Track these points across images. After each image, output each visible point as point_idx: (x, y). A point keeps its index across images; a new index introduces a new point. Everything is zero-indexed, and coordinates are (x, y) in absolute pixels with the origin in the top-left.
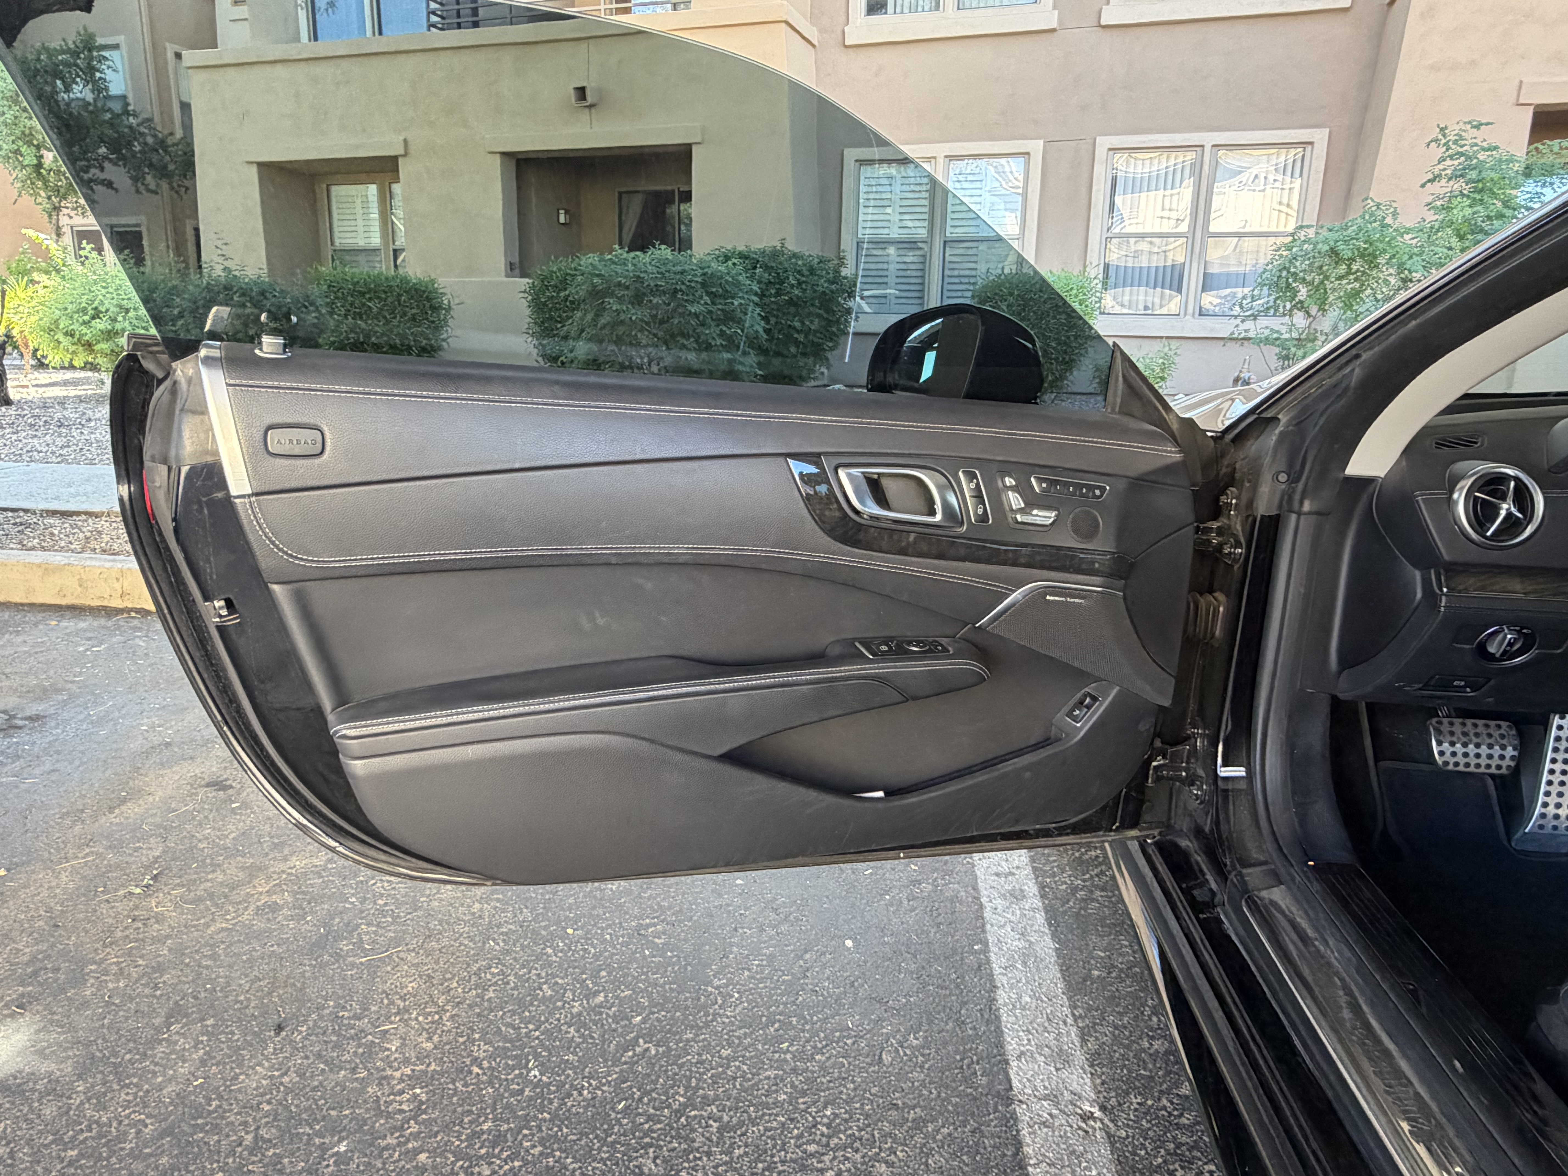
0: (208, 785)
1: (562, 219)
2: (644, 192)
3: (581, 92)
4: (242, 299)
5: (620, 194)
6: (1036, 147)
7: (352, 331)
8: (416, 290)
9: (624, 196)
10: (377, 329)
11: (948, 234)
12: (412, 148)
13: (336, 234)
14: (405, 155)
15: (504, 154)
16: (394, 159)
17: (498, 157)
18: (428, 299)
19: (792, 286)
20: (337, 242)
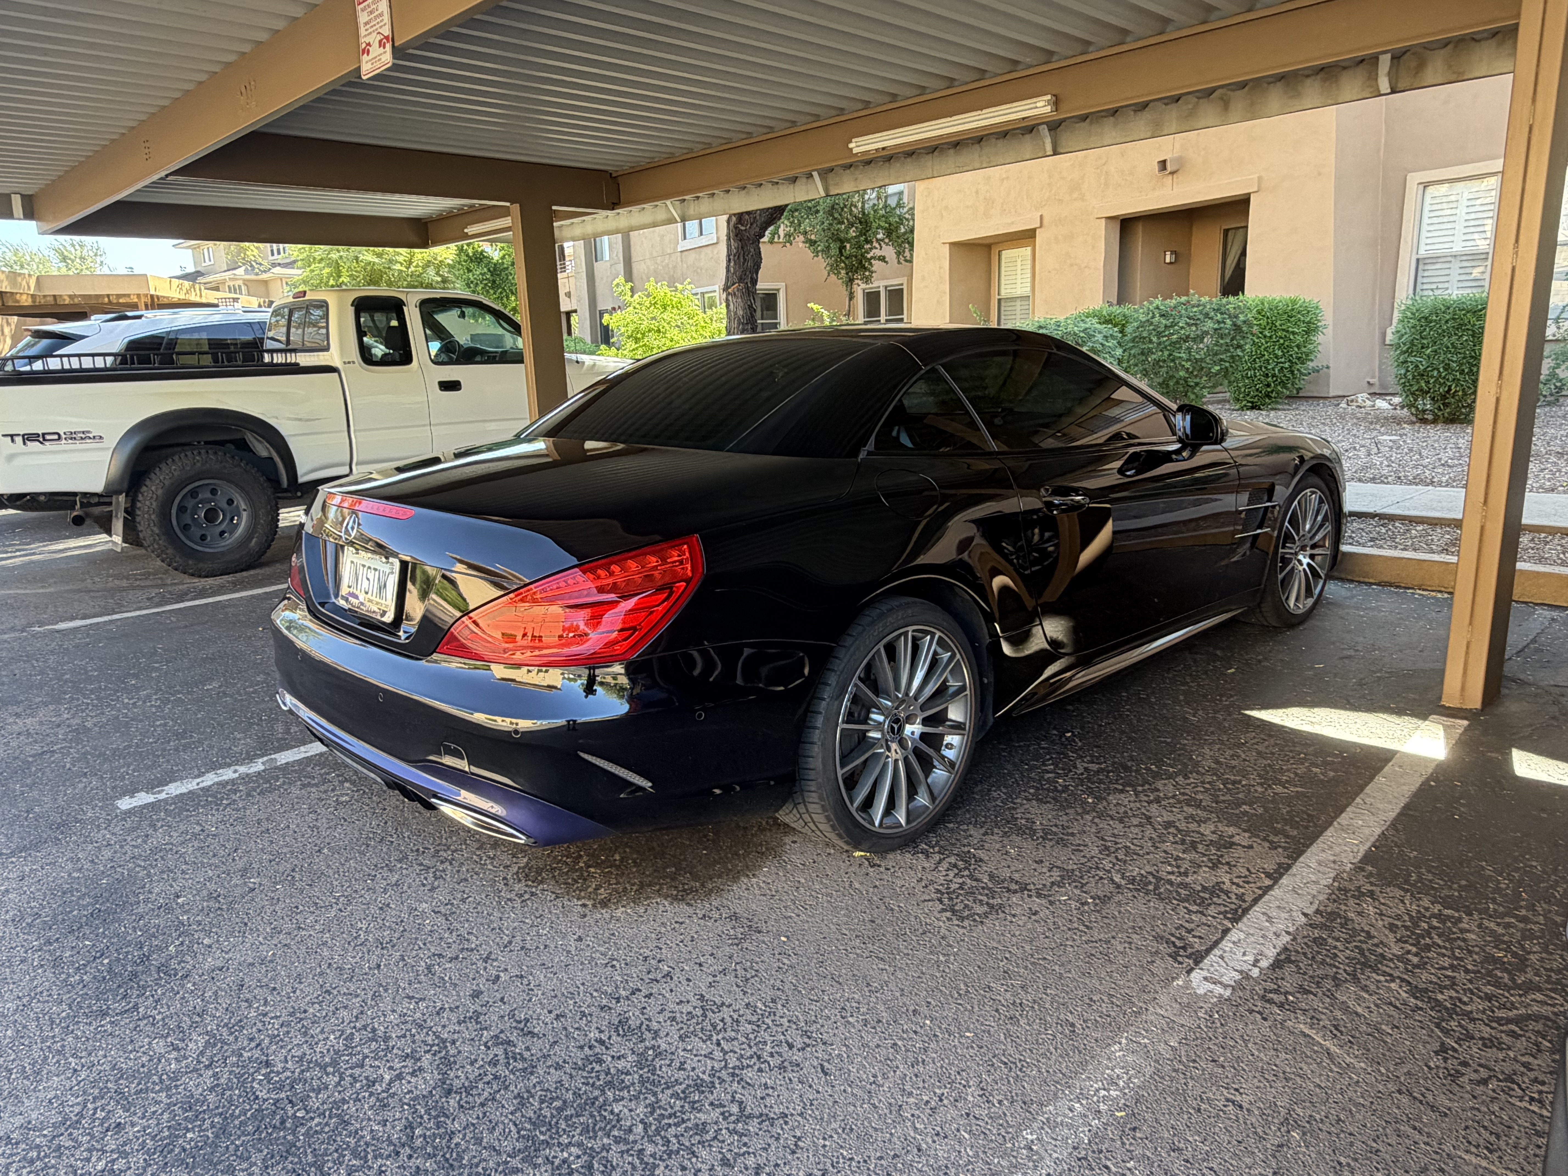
1: (1168, 260)
3: (1163, 164)
5: (1226, 232)
9: (1230, 233)
12: (1045, 222)
13: (1003, 287)
14: (1041, 227)
15: (1109, 218)
16: (1034, 231)
17: (1103, 221)
20: (1003, 292)
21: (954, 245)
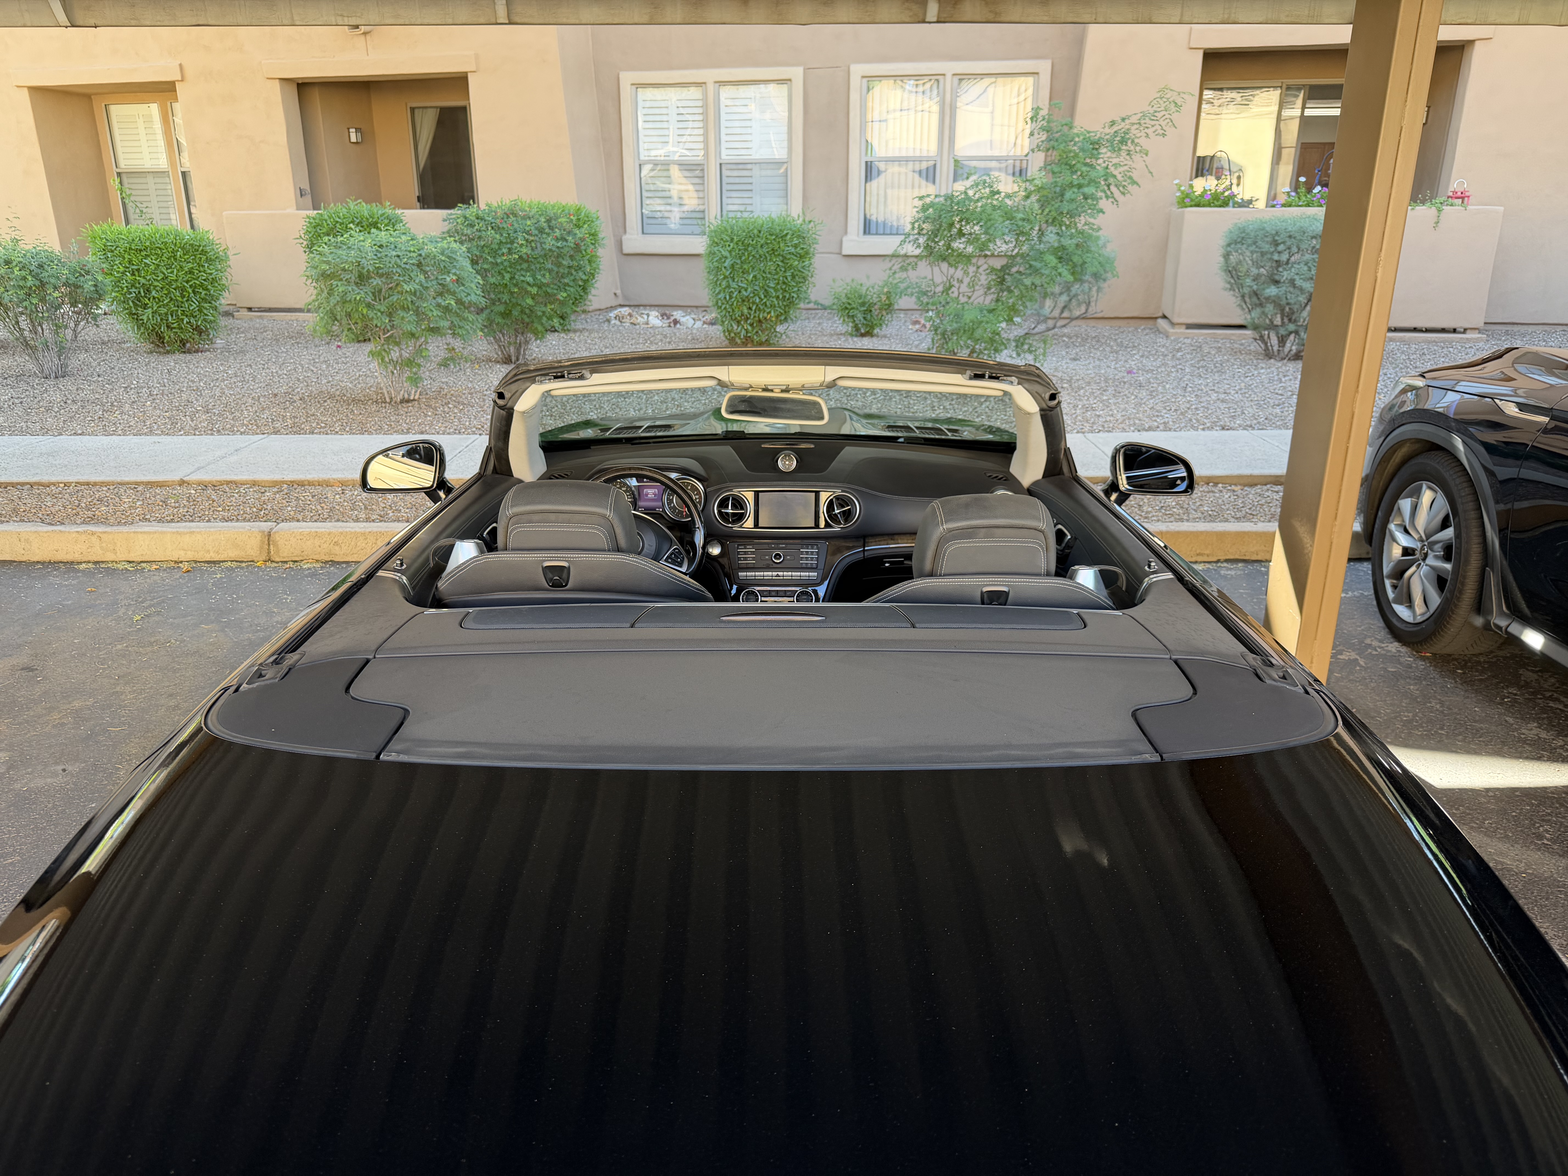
0: (22, 669)
1: (353, 139)
2: (436, 107)
4: (23, 273)
5: (413, 109)
6: (796, 73)
7: (133, 286)
8: (191, 245)
9: (416, 111)
10: (156, 283)
11: (724, 157)
12: (189, 72)
13: (120, 155)
14: (182, 81)
15: (284, 80)
16: (171, 85)
17: (277, 84)
18: (204, 252)
19: (522, 245)
20: (120, 162)
21: (35, 91)
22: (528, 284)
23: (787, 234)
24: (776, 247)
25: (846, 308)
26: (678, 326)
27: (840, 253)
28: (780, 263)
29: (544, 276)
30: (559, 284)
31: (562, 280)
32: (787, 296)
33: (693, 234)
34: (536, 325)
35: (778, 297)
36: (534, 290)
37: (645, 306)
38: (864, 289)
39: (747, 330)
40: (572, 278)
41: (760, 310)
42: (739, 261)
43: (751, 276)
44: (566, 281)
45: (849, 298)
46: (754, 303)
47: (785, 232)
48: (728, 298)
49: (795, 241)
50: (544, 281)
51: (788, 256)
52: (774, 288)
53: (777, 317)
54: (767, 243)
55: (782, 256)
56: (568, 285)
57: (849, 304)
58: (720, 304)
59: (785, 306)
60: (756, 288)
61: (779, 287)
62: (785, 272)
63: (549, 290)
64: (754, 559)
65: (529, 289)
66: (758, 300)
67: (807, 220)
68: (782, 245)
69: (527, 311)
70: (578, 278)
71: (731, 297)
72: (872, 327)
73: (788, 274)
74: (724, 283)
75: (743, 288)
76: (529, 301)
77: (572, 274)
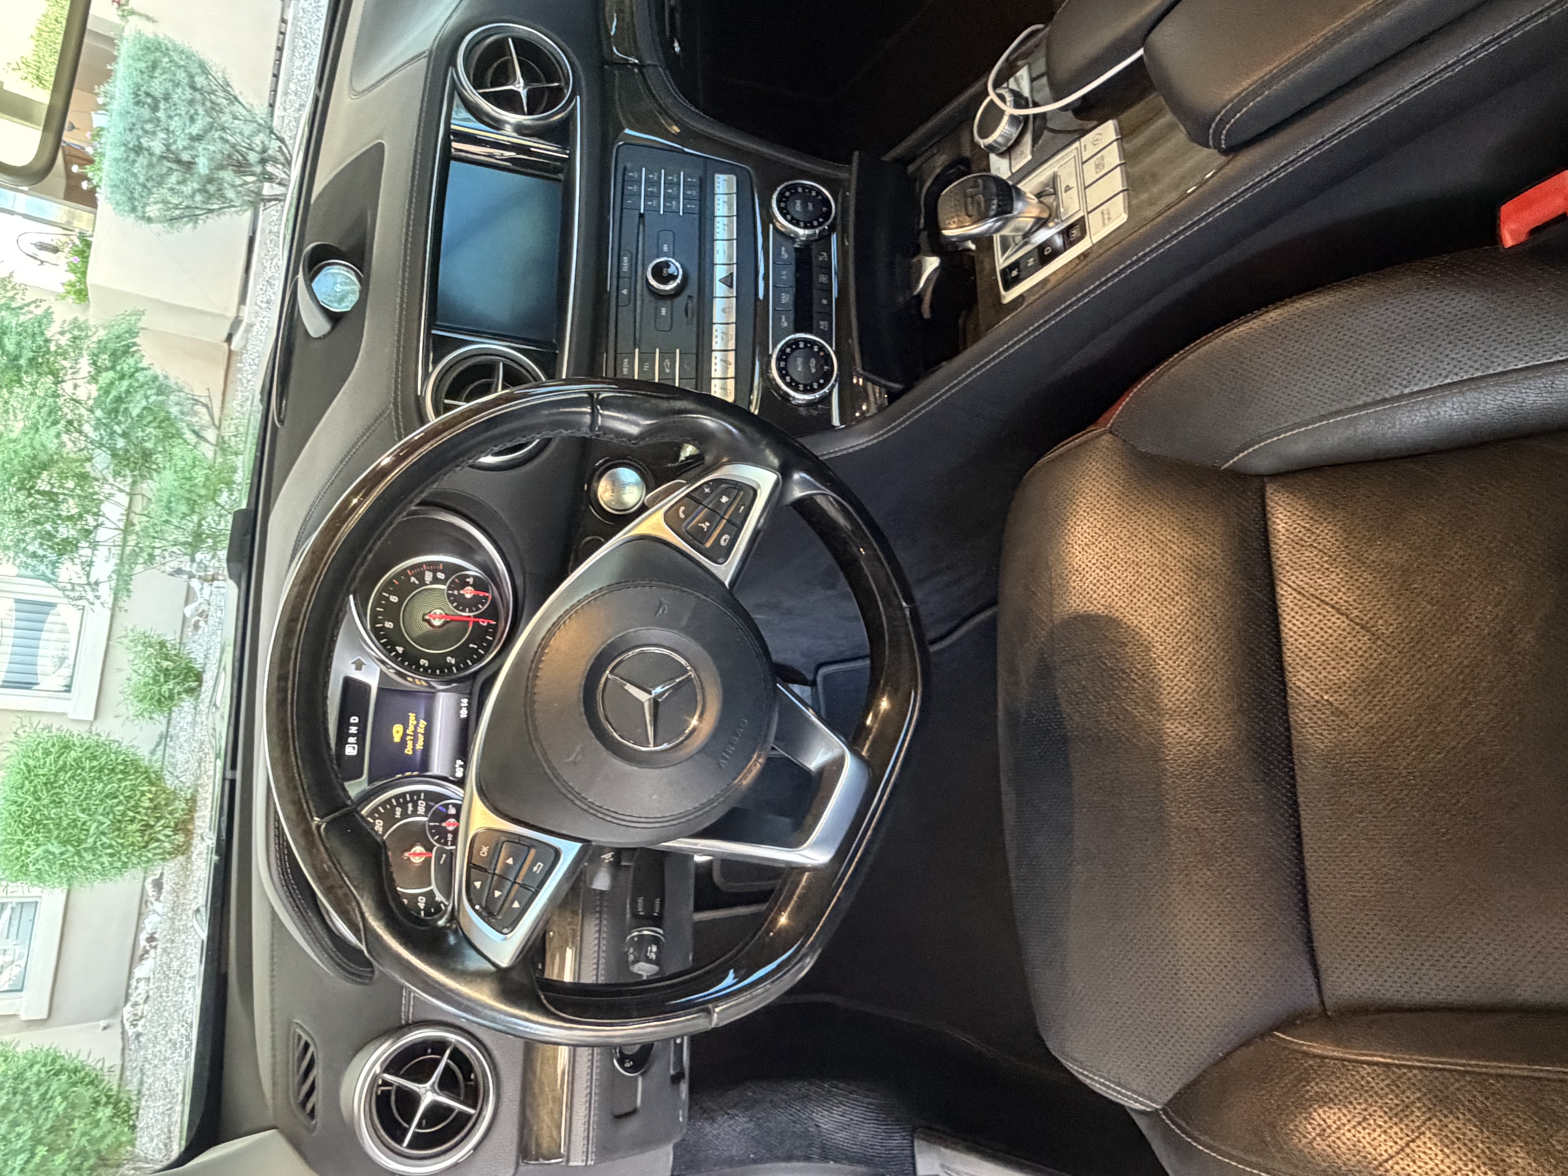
22: (27, 1162)
23: (26, 765)
24: (44, 779)
25: (159, 701)
26: (156, 936)
27: (92, 723)
28: (69, 775)
29: (19, 1135)
30: (39, 1110)
31: (34, 1104)
32: (122, 767)
33: (33, 921)
34: (103, 1146)
35: (120, 780)
36: (41, 1151)
37: (129, 986)
38: (134, 676)
39: (165, 827)
40: (33, 1087)
41: (137, 806)
42: (56, 833)
43: (81, 815)
44: (36, 1097)
45: (145, 697)
46: (124, 814)
47: (22, 767)
48: (109, 851)
49: (39, 754)
50: (29, 1133)
51: (61, 763)
52: (105, 785)
53: (152, 784)
54: (35, 792)
55: (58, 772)
56: (43, 1097)
57: (152, 698)
58: (119, 864)
59: (136, 771)
60: (100, 810)
61: (105, 778)
62: (83, 769)
63: (48, 1125)
64: (668, 354)
65: (37, 1159)
66: (121, 808)
67: (12, 737)
68: (41, 772)
69: (77, 1161)
70: (35, 1079)
71: (111, 846)
72: (190, 669)
73: (87, 765)
74: (88, 856)
75: (97, 828)
76: (60, 1158)
77: (28, 1088)
